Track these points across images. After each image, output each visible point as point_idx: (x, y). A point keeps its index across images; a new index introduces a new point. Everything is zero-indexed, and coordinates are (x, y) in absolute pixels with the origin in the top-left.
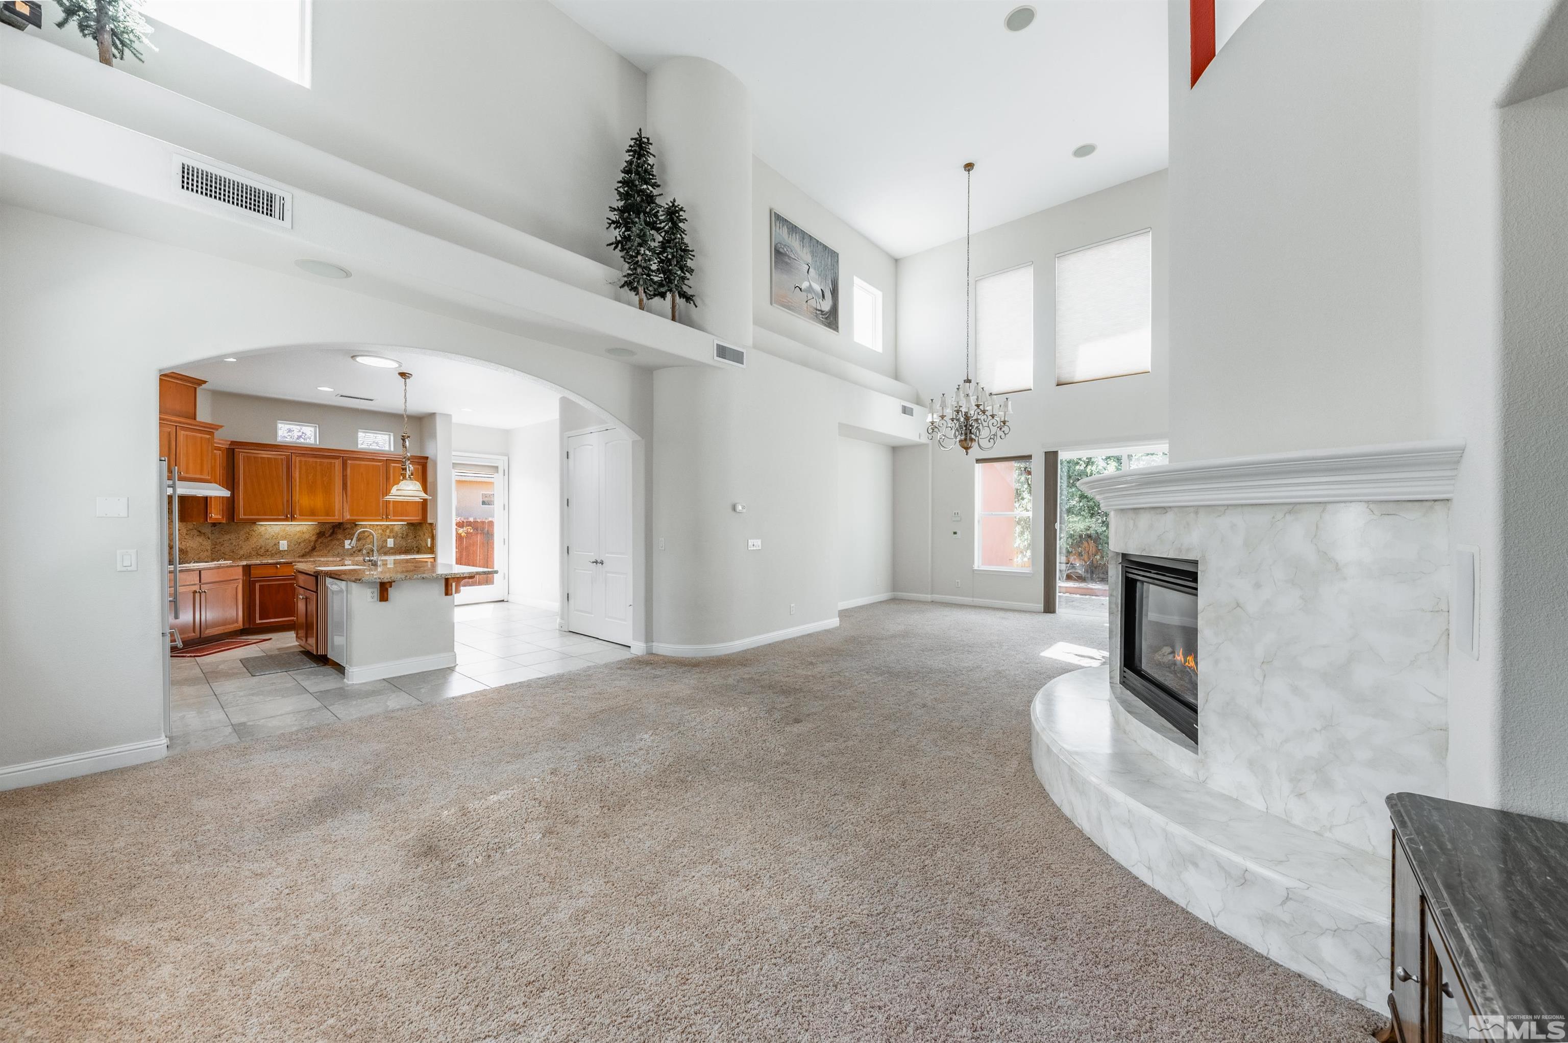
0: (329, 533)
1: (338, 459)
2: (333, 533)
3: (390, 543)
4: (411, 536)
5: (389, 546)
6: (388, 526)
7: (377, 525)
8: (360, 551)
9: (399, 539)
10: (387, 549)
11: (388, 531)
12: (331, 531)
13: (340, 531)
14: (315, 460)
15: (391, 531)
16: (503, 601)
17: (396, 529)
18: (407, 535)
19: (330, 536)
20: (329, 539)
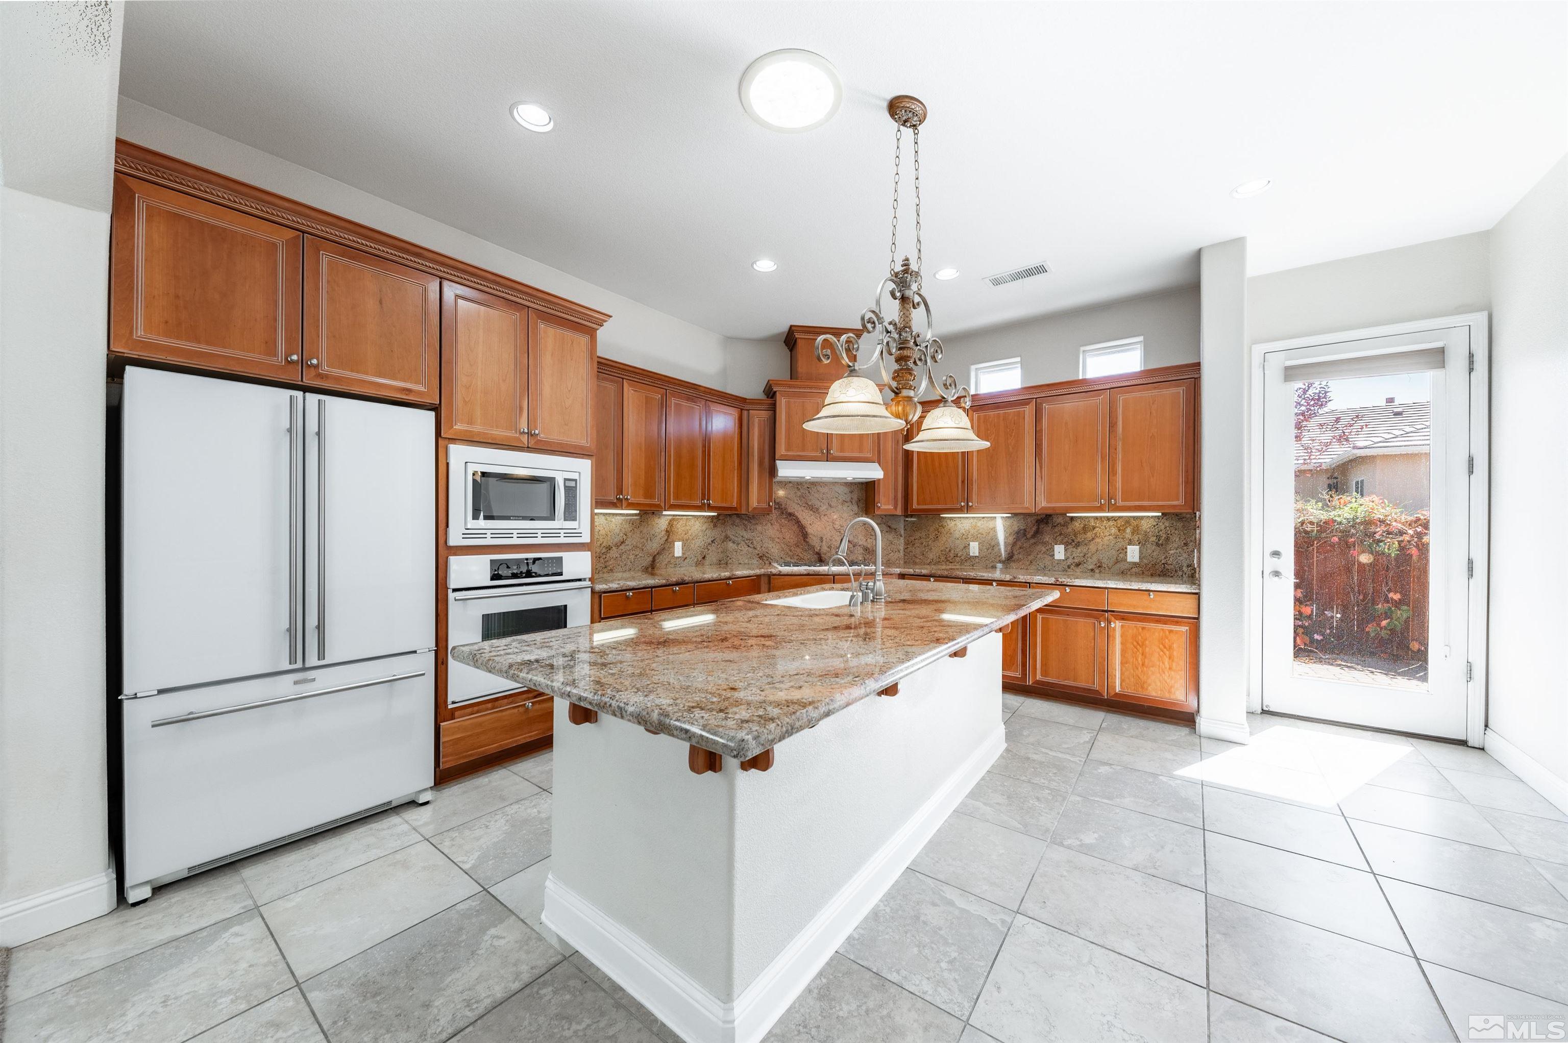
0: (1032, 533)
1: (1028, 404)
2: (1037, 532)
3: (1133, 553)
4: (1176, 541)
5: (1129, 559)
6: (1128, 521)
7: (1108, 519)
8: (1078, 565)
9: (1150, 548)
10: (1127, 566)
11: (1128, 530)
12: (1034, 529)
13: (1048, 529)
14: (997, 412)
15: (1136, 530)
16: (1463, 743)
17: (1145, 525)
18: (1167, 539)
19: (1034, 536)
20: (1032, 541)
